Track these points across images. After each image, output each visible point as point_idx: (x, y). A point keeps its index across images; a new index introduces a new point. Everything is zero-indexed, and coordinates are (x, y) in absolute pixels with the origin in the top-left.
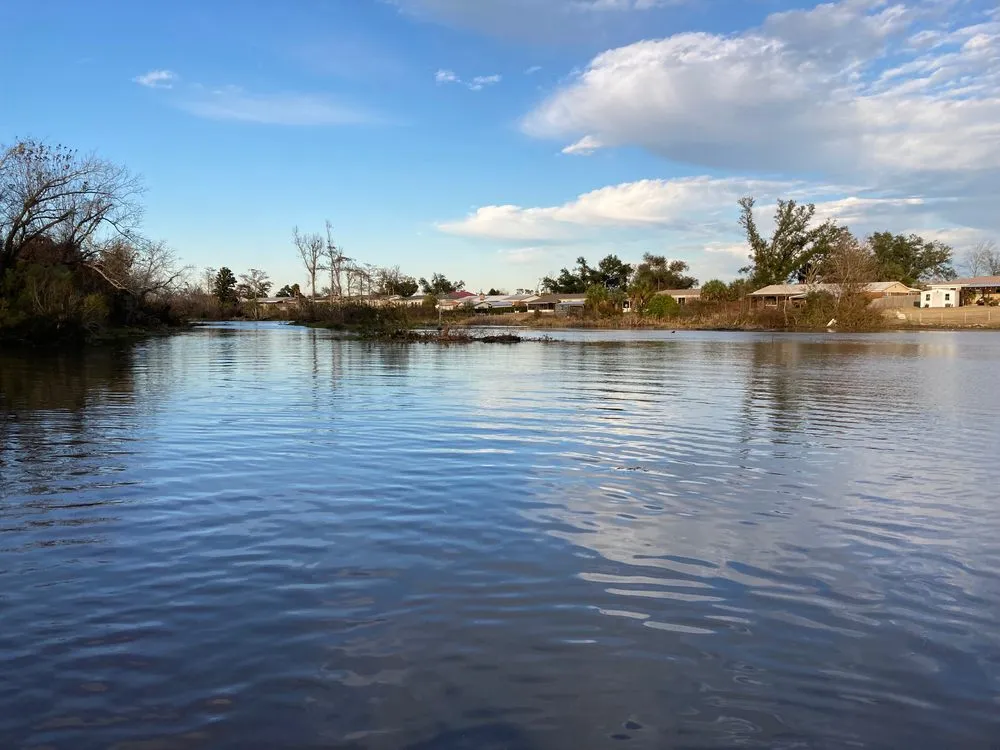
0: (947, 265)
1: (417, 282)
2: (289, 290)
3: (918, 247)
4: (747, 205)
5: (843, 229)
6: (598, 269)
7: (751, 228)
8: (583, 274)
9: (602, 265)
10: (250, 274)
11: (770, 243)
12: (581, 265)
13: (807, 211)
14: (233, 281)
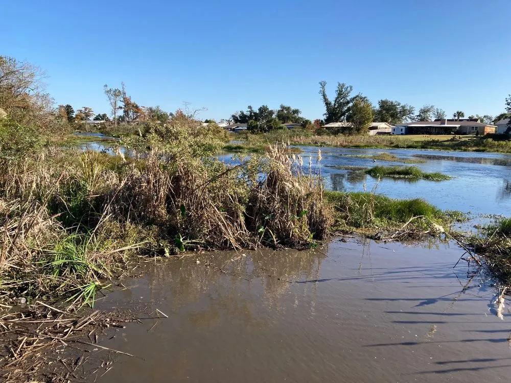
0: (412, 115)
1: (169, 115)
2: (101, 117)
3: (398, 107)
4: (323, 85)
5: (365, 98)
6: (258, 112)
7: (324, 96)
8: (251, 113)
9: (260, 109)
10: (83, 109)
11: (333, 103)
12: (250, 110)
13: (349, 89)
14: (73, 112)
